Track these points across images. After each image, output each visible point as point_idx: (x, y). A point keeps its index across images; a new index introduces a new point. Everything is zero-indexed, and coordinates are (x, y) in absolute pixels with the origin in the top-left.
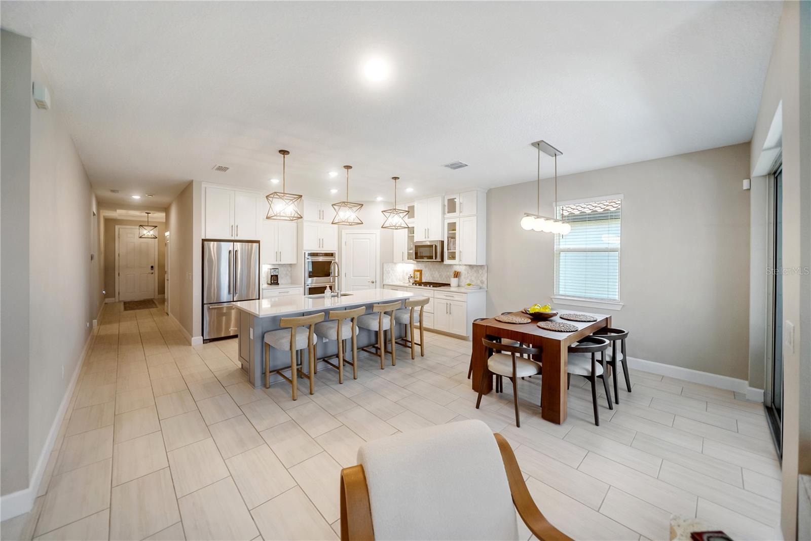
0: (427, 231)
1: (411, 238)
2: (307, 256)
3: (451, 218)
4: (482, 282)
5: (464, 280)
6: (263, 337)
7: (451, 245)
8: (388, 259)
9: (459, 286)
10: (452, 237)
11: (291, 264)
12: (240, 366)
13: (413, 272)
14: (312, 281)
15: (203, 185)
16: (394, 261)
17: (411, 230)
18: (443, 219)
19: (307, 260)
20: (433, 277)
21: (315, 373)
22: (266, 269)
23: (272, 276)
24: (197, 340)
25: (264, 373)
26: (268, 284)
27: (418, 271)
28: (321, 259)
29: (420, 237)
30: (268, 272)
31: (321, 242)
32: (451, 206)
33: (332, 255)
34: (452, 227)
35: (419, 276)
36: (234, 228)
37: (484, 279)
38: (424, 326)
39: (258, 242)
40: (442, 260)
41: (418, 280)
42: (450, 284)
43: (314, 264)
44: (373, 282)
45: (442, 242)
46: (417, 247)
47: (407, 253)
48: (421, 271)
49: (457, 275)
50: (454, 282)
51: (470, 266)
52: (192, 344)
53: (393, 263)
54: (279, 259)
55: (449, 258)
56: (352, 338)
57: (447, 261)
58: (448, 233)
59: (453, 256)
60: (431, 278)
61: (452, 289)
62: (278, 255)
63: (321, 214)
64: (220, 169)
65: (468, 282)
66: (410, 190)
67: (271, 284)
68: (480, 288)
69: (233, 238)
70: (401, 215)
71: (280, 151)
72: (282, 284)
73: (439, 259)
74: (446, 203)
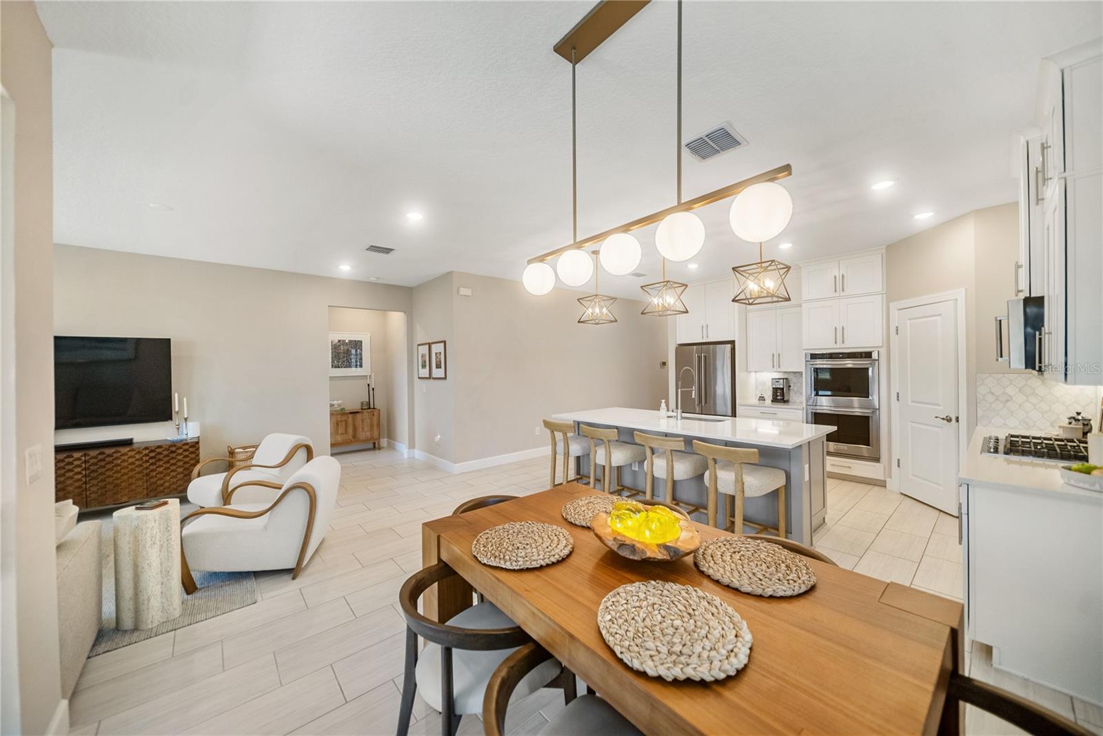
19: (811, 367)
28: (849, 364)
31: (839, 333)
33: (868, 355)
36: (704, 328)
39: (732, 342)
44: (949, 421)
54: (777, 364)
62: (776, 358)
63: (839, 283)
67: (773, 400)
69: (703, 341)
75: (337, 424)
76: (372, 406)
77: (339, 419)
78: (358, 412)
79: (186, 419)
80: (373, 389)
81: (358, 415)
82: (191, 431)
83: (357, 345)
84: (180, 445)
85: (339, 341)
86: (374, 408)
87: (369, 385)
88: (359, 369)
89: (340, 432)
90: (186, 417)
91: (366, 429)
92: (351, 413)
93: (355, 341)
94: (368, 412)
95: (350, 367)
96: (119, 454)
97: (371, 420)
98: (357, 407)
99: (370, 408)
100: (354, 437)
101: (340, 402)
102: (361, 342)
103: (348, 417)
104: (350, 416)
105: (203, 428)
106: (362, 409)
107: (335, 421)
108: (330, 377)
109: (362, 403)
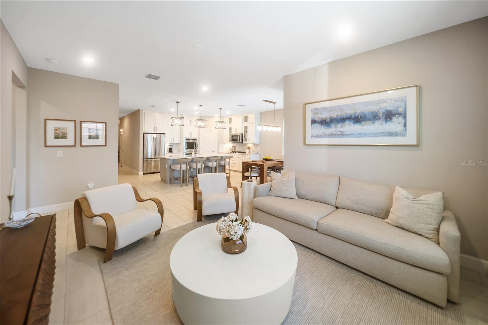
0: (236, 129)
1: (230, 132)
2: (185, 139)
3: (246, 124)
4: (258, 151)
5: (252, 150)
6: (170, 167)
7: (246, 135)
8: (221, 141)
9: (249, 153)
10: (246, 132)
11: (178, 144)
12: (161, 180)
13: (232, 147)
14: (187, 151)
15: (143, 111)
16: (224, 143)
17: (230, 129)
18: (243, 124)
19: (185, 142)
20: (240, 150)
21: (188, 181)
22: (167, 145)
23: (170, 149)
24: (141, 173)
25: (170, 179)
26: (168, 152)
27: (234, 147)
28: (191, 141)
29: (234, 132)
30: (168, 147)
31: (191, 134)
32: (246, 119)
33: (196, 140)
34: (246, 127)
35: (234, 149)
36: (155, 128)
37: (259, 149)
38: (230, 169)
39: (165, 134)
40: (242, 142)
41: (234, 151)
42: (245, 152)
43: (188, 144)
44: (214, 152)
45: (242, 134)
46: (232, 136)
47: (228, 139)
48: (235, 147)
49: (249, 148)
50: (247, 151)
51: (254, 144)
52: (139, 175)
53: (223, 143)
54: (173, 141)
55: (245, 141)
56: (202, 168)
57: (244, 142)
58: (245, 130)
59: (246, 140)
60: (239, 150)
61: (246, 154)
62: (173, 139)
63: (191, 122)
64: (153, 106)
65: (253, 151)
66: (228, 113)
67: (169, 152)
68: (257, 153)
69: (155, 132)
70: (222, 123)
71: (176, 102)
72: (174, 152)
73: (241, 141)
74: (244, 118)
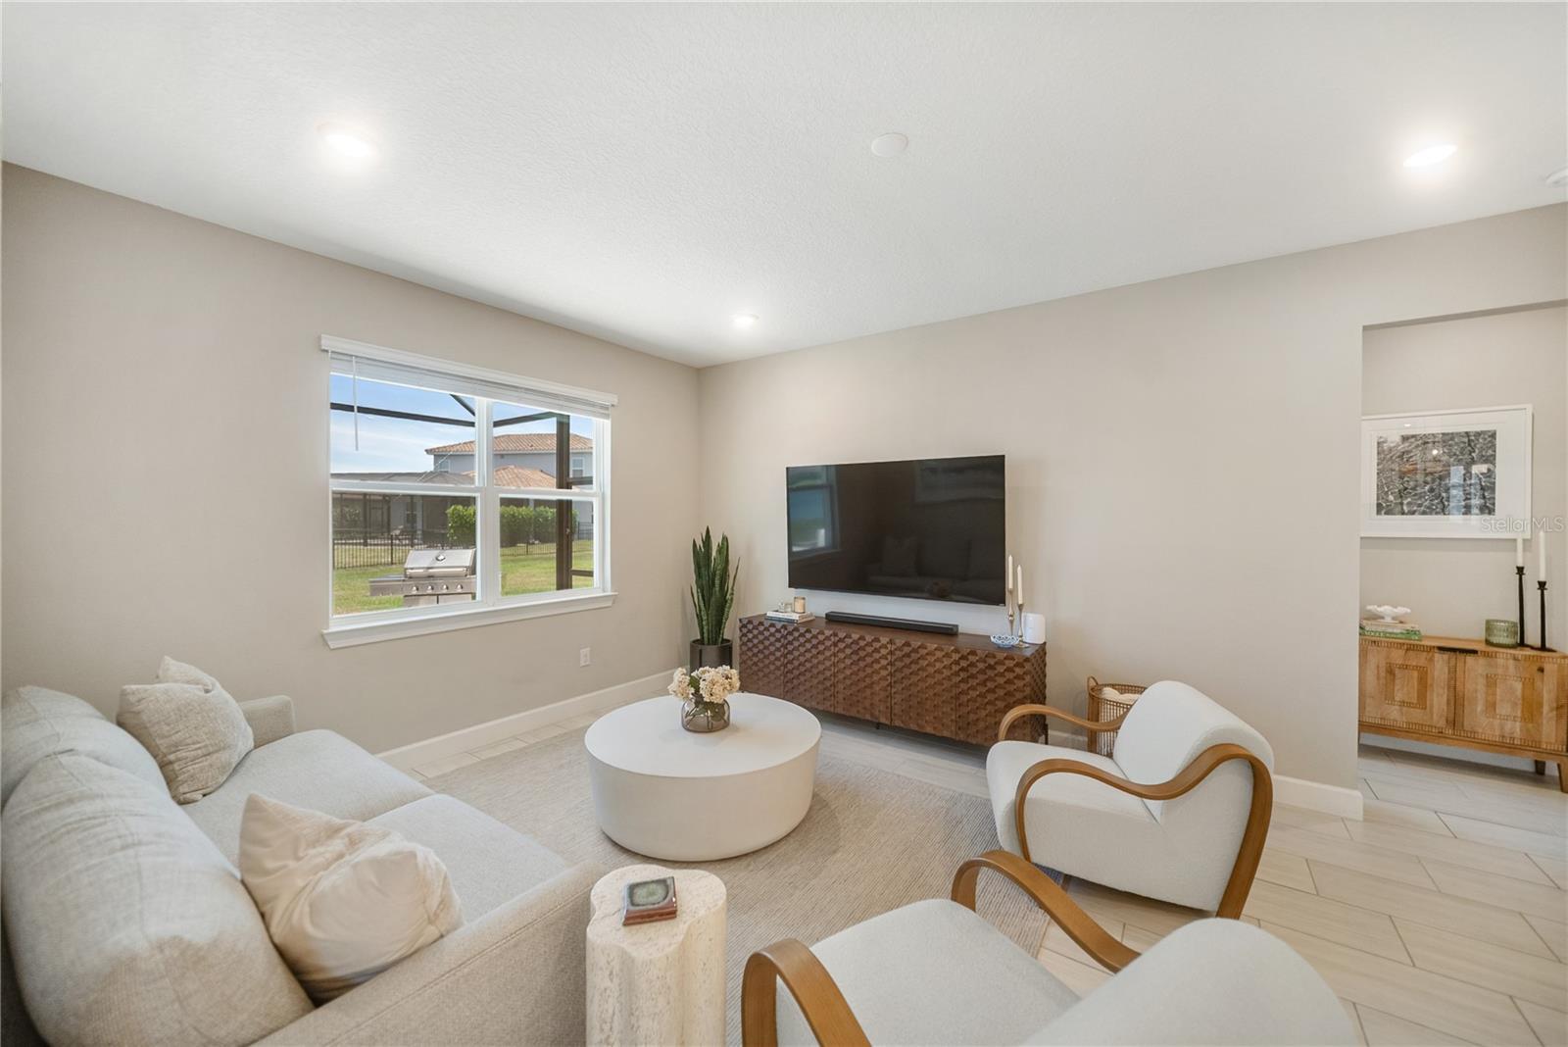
75: (1390, 671)
76: (1533, 636)
77: (1400, 661)
78: (1474, 652)
79: (1020, 607)
80: (1542, 585)
81: (1470, 659)
82: (1032, 630)
83: (1477, 447)
84: (1001, 656)
85: (1405, 439)
86: (1543, 648)
87: (1520, 570)
88: (1476, 519)
89: (1398, 697)
90: (1020, 602)
91: (1504, 709)
92: (1442, 649)
93: (1467, 434)
94: (1515, 659)
95: (1444, 510)
96: (926, 651)
97: (1529, 684)
98: (1469, 632)
99: (1522, 644)
100: (1454, 721)
101: (1401, 610)
102: (1493, 435)
103: (1431, 660)
104: (1440, 660)
105: (1051, 627)
106: (1488, 643)
107: (1383, 664)
108: (1362, 538)
109: (1489, 626)
